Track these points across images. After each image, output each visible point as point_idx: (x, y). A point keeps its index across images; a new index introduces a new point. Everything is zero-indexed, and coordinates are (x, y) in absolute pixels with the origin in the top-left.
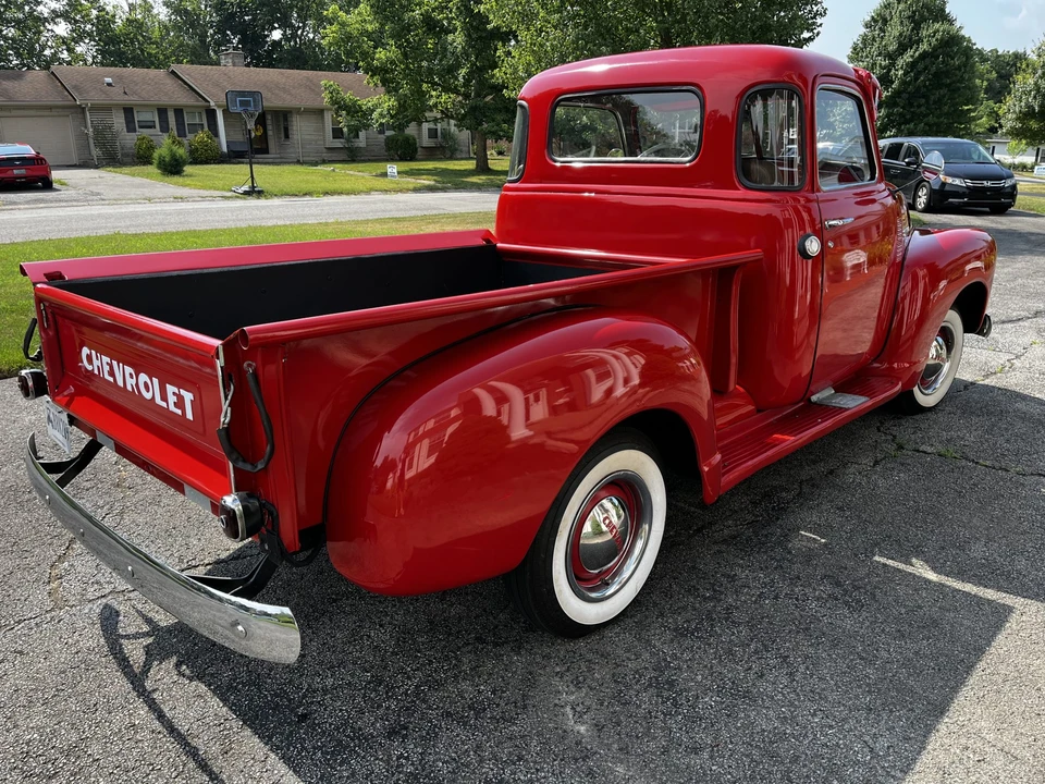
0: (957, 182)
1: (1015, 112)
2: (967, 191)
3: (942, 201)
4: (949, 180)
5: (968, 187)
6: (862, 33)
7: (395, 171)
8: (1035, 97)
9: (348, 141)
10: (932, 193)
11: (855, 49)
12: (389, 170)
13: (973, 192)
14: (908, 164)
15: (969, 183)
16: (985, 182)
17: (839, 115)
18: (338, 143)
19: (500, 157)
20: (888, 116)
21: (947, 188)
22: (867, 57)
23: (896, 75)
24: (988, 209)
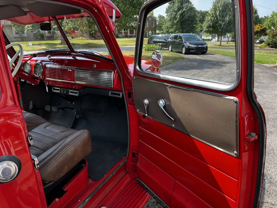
0: (192, 46)
1: (206, 26)
2: (195, 48)
3: (189, 51)
4: (190, 45)
5: (195, 47)
6: (168, 5)
7: (31, 44)
8: (211, 22)
9: (21, 35)
10: (186, 49)
11: (167, 10)
12: (30, 44)
13: (197, 49)
14: (180, 41)
15: (195, 46)
16: (199, 46)
17: (164, 27)
18: (17, 36)
19: (72, 39)
20: (176, 27)
21: (190, 48)
22: (170, 12)
23: (178, 17)
24: (201, 53)
